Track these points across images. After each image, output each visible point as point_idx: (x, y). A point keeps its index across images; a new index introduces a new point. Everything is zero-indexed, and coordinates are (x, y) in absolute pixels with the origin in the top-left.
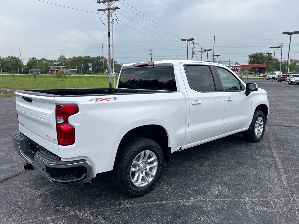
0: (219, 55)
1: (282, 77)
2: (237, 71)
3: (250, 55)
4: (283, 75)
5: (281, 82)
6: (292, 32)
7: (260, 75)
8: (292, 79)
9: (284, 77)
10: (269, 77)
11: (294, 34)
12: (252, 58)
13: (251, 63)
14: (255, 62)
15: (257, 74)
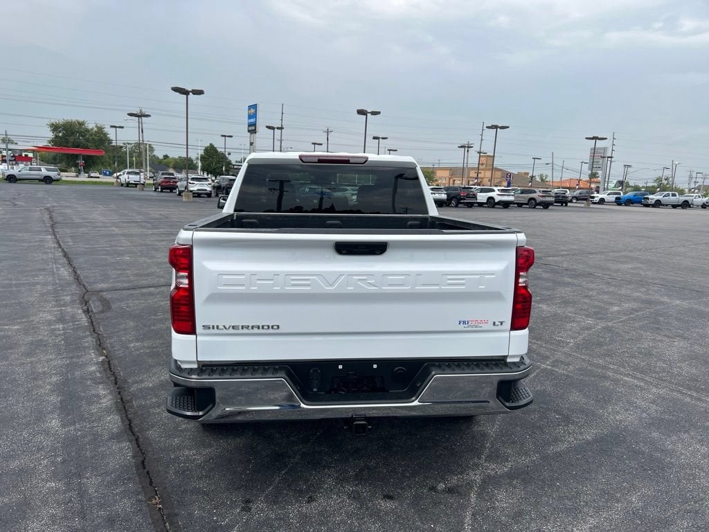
1: (162, 182)
2: (29, 163)
3: (53, 124)
4: (165, 178)
5: (161, 191)
6: (190, 90)
7: (92, 175)
8: (192, 187)
9: (168, 182)
10: (127, 180)
11: (194, 94)
12: (60, 132)
13: (56, 141)
14: (67, 142)
15: (83, 172)
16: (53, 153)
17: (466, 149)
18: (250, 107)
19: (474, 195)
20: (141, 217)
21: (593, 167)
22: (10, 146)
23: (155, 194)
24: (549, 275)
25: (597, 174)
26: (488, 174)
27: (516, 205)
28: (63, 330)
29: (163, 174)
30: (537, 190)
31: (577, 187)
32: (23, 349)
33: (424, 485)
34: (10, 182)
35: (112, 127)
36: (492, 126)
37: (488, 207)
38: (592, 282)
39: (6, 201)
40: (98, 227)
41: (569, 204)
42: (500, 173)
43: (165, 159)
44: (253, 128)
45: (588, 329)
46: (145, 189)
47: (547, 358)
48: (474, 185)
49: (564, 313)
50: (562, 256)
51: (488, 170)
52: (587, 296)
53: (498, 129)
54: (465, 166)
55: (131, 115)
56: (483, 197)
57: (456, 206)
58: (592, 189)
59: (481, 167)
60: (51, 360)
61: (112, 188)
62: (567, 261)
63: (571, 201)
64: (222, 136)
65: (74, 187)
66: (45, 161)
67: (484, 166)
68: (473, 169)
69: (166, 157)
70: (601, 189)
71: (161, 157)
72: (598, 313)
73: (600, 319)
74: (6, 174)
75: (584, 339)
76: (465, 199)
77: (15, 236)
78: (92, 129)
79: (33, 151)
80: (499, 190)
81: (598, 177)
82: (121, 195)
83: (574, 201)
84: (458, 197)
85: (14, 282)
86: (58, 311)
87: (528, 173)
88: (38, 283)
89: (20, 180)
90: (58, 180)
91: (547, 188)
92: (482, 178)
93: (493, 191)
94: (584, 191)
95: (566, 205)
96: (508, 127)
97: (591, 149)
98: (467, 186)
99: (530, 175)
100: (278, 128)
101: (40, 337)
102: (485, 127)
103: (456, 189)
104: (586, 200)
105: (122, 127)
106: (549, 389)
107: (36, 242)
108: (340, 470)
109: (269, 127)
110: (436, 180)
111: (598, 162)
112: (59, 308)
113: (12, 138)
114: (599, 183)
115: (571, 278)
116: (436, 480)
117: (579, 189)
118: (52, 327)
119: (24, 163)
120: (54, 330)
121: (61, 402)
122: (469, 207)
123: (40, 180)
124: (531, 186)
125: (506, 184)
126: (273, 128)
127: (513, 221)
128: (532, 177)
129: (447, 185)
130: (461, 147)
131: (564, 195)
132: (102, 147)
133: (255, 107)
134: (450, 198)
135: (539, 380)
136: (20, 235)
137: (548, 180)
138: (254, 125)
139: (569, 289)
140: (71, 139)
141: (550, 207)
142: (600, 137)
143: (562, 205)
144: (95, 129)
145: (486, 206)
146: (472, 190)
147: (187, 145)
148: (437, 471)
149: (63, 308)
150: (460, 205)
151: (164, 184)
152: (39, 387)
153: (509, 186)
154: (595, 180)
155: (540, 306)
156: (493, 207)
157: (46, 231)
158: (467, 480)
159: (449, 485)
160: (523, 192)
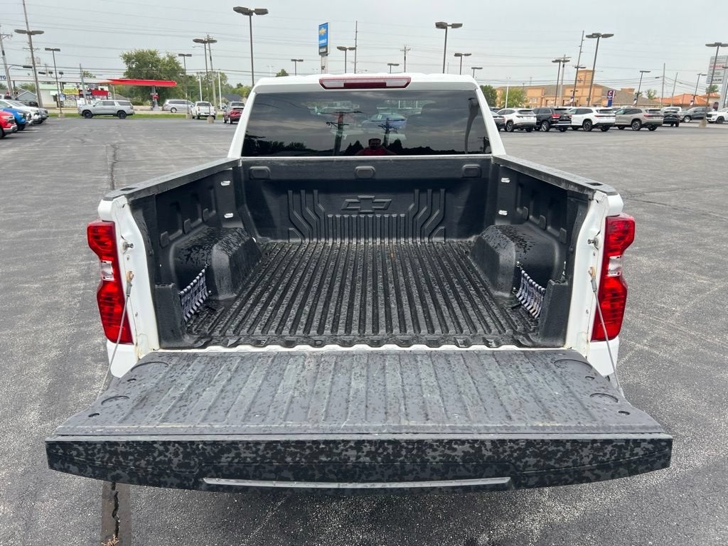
0: (59, 50)
1: (232, 113)
2: (105, 97)
3: (125, 55)
4: (235, 109)
5: (231, 123)
6: (253, 9)
9: (237, 113)
10: (198, 112)
11: (257, 14)
12: (133, 63)
13: (130, 73)
14: (141, 73)
15: (156, 105)
16: (129, 86)
17: (562, 63)
18: (321, 27)
19: (568, 117)
20: (203, 152)
21: (712, 80)
22: (87, 80)
23: (224, 126)
24: (652, 216)
25: (717, 87)
26: (586, 92)
27: (617, 128)
28: (83, 289)
29: (233, 104)
30: (643, 109)
31: (692, 104)
32: (33, 313)
33: (460, 537)
34: (87, 117)
35: (180, 55)
36: (594, 34)
37: (584, 131)
38: (707, 225)
39: (76, 138)
40: (159, 165)
41: (681, 124)
42: (600, 90)
43: (239, 88)
44: (325, 50)
45: (700, 291)
46: (215, 121)
47: (644, 334)
48: (570, 105)
49: (669, 269)
50: (671, 190)
51: (586, 87)
52: (700, 245)
53: (600, 38)
54: (559, 83)
55: (196, 41)
56: (578, 118)
57: (547, 131)
58: (709, 106)
59: (578, 84)
60: (58, 328)
61: (183, 121)
62: (676, 197)
63: (683, 121)
64: (293, 60)
65: (147, 121)
66: (122, 94)
67: (582, 84)
68: (569, 86)
69: (240, 85)
70: (720, 106)
71: (235, 86)
72: (715, 268)
73: (717, 277)
74: (82, 110)
75: (695, 306)
76: (557, 122)
77: (72, 177)
78: (164, 59)
79: (108, 84)
80: (597, 111)
81: (718, 91)
82: (190, 128)
83: (687, 121)
84: (549, 120)
85: (54, 230)
86: (86, 265)
87: (633, 90)
88: (76, 232)
89: (96, 115)
90: (131, 114)
91: (655, 106)
92: (580, 97)
93: (590, 111)
94: (700, 108)
95: (677, 126)
96: (612, 35)
97: (712, 58)
98: (560, 107)
99: (636, 91)
100: (351, 49)
101: (57, 299)
102: (585, 36)
103: (547, 111)
104: (701, 118)
105: (190, 55)
106: (645, 383)
107: (91, 183)
108: (352, 504)
109: (340, 48)
110: (526, 101)
111: (719, 73)
112: (88, 262)
113: (90, 72)
114: (718, 98)
115: (680, 220)
116: (477, 527)
117: (694, 106)
118: (73, 286)
119: (101, 97)
120: (75, 289)
121: (51, 385)
122: (562, 131)
123: (114, 115)
124: (636, 104)
125: (606, 103)
126: (345, 49)
127: (612, 148)
128: (638, 94)
129: (538, 107)
130: (556, 61)
131: (675, 114)
132: (174, 77)
133: (325, 26)
134: (540, 123)
135: (631, 368)
136: (78, 175)
137: (656, 96)
138: (325, 46)
139: (677, 235)
140: (144, 70)
141: (658, 129)
142: (723, 43)
143: (672, 126)
144: (167, 59)
145: (582, 129)
146: (566, 111)
147: (253, 72)
148: (481, 512)
149: (92, 262)
150: (551, 130)
151: (233, 115)
152: (32, 364)
153: (610, 104)
154: (713, 95)
155: (638, 258)
156: (590, 131)
157: (103, 171)
158: (520, 529)
159: (495, 538)
160: (626, 112)
